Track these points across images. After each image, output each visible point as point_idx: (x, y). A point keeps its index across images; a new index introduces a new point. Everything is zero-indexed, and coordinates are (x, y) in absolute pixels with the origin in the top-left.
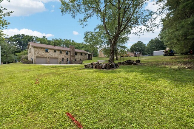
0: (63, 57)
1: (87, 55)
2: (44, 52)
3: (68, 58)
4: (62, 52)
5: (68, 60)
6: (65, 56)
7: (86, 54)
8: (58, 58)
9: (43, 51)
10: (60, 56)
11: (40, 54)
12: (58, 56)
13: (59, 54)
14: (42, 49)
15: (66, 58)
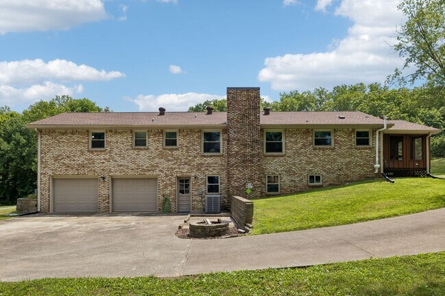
0: (185, 171)
1: (377, 143)
2: (82, 153)
3: (213, 173)
4: (180, 140)
5: (213, 189)
6: (198, 161)
7: (362, 137)
8: (155, 179)
9: (79, 148)
10: (164, 164)
11: (67, 162)
12: (154, 167)
13: (161, 155)
14: (76, 138)
15: (203, 177)
